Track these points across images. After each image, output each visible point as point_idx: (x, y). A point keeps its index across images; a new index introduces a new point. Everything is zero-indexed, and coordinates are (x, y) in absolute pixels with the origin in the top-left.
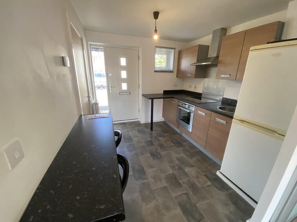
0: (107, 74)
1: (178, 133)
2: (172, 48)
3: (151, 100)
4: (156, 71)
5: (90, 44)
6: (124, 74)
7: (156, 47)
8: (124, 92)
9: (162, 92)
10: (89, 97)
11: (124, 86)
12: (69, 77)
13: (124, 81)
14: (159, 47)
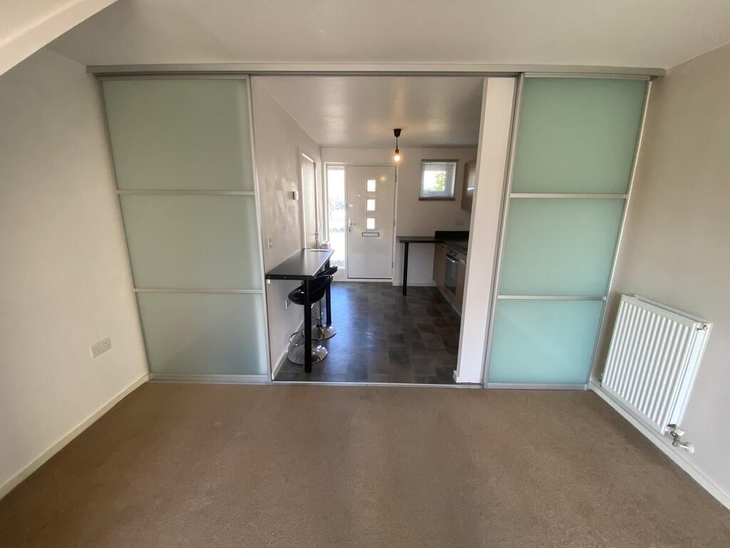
0: (347, 205)
1: (446, 303)
2: (452, 161)
3: (404, 244)
4: (421, 199)
5: (327, 165)
6: (371, 205)
7: (423, 160)
8: (370, 232)
9: (434, 235)
10: (316, 234)
11: (371, 224)
12: (297, 209)
13: (370, 214)
14: (428, 161)
